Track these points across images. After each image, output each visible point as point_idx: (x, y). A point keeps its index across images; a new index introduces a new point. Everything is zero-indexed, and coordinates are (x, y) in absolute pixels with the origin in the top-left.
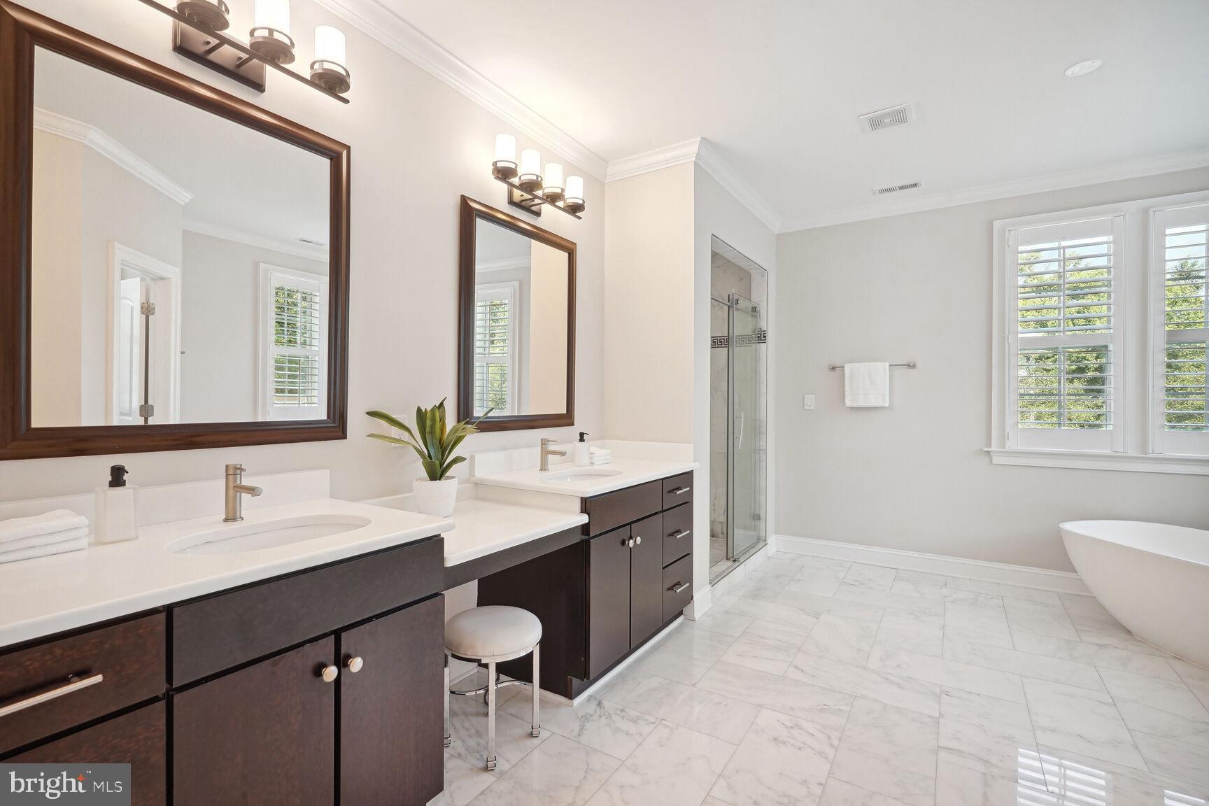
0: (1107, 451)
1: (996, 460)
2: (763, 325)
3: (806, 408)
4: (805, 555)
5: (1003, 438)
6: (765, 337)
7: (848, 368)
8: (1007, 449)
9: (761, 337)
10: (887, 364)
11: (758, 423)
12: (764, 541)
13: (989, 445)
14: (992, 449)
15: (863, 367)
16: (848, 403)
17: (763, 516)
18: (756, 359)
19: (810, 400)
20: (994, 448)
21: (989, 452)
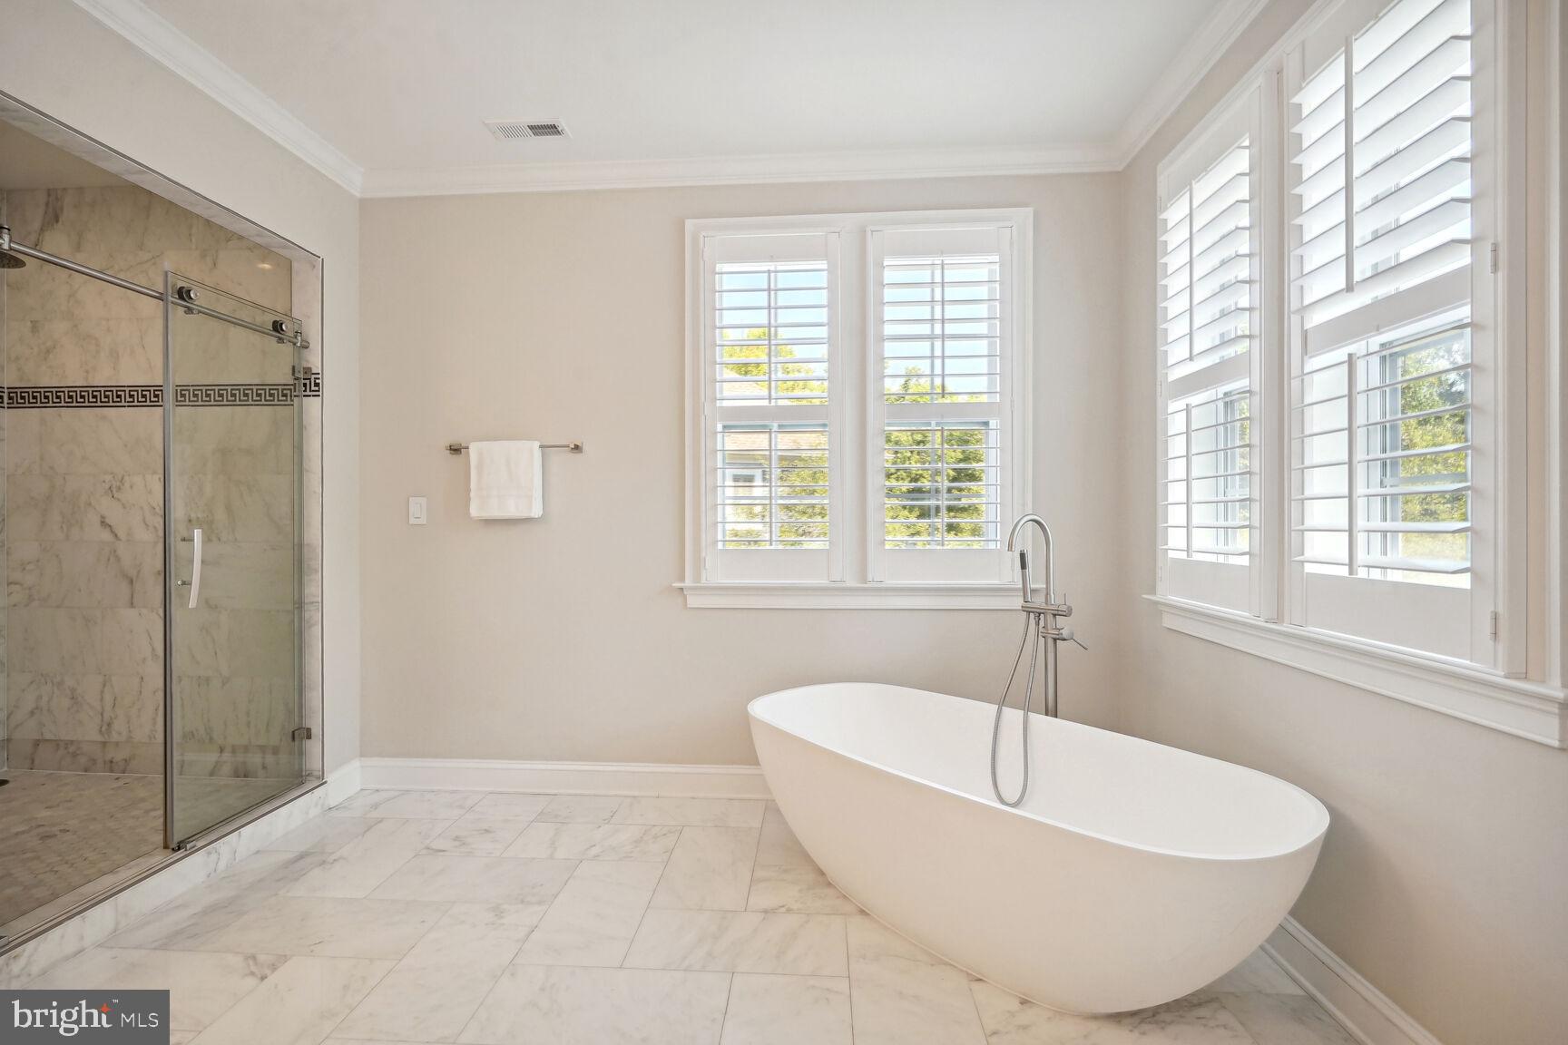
0: (823, 582)
1: (693, 601)
2: (314, 361)
3: (412, 521)
4: (408, 791)
5: (699, 563)
6: (317, 385)
7: (474, 449)
8: (703, 582)
9: (307, 383)
10: (537, 444)
11: (305, 550)
12: (318, 778)
13: (682, 579)
14: (686, 585)
15: (497, 449)
16: (475, 511)
17: (316, 731)
18: (299, 429)
19: (418, 510)
20: (688, 583)
21: (682, 589)
